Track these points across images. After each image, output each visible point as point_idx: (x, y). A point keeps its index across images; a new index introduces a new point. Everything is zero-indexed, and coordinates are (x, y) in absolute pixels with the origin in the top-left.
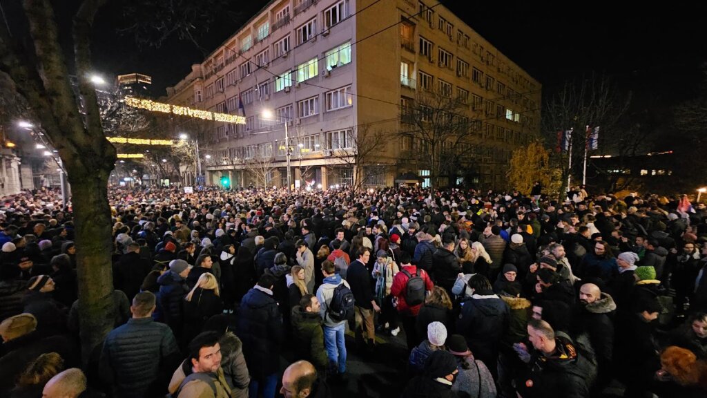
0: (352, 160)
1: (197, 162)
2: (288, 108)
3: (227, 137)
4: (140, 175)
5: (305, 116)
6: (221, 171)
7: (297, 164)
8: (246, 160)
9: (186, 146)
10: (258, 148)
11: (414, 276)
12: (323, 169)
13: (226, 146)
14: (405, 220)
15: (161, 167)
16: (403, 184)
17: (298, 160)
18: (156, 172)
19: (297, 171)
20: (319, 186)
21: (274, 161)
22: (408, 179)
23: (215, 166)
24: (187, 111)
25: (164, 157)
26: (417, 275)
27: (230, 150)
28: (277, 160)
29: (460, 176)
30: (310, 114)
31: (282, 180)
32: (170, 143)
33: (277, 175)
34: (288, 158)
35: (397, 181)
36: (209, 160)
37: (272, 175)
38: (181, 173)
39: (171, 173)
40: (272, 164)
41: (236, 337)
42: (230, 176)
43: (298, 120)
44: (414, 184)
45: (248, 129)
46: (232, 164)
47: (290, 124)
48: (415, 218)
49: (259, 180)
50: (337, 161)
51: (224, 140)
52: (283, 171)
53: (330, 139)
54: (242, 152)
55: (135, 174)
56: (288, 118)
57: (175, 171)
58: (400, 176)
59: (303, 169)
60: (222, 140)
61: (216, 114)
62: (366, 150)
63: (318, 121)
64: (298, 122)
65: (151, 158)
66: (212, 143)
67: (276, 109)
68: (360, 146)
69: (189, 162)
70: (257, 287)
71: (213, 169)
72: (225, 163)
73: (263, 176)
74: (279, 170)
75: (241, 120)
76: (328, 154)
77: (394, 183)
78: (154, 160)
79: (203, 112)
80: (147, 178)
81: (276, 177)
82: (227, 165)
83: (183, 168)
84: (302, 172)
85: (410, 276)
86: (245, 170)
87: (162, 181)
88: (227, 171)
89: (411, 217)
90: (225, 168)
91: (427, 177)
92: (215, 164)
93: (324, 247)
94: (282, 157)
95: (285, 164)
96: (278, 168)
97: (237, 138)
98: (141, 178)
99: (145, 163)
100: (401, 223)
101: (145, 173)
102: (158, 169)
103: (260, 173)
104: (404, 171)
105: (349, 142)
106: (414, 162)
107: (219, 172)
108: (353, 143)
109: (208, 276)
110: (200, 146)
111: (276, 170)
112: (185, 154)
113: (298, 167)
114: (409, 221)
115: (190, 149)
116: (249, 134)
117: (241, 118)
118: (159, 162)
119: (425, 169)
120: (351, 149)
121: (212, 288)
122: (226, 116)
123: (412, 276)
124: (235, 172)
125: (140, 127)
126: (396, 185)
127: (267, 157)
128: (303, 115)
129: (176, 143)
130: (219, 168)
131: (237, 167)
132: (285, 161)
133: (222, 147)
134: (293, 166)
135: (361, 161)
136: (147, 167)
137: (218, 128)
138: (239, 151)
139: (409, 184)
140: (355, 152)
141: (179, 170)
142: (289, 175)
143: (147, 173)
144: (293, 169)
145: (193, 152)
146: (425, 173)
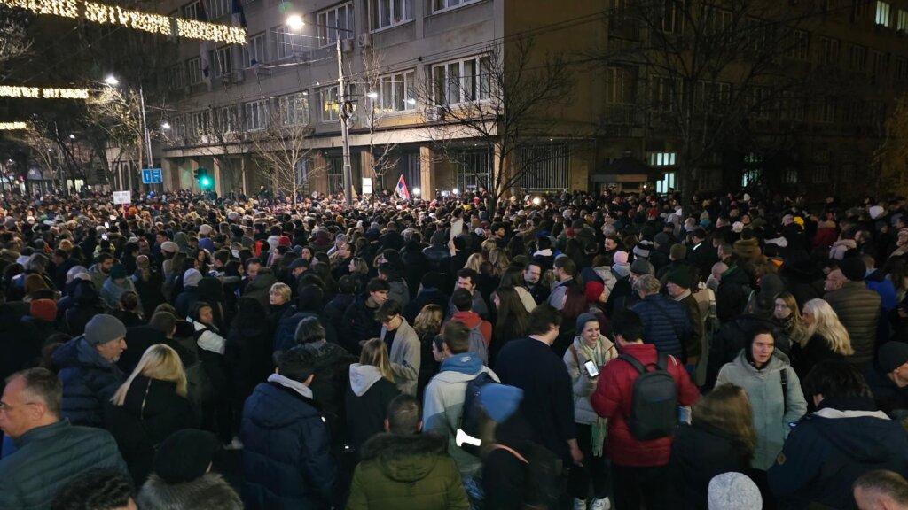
0: (491, 129)
1: (143, 137)
2: (342, 10)
3: (208, 81)
4: (20, 171)
5: (381, 29)
6: (196, 158)
7: (364, 140)
8: (249, 134)
9: (118, 101)
10: (277, 104)
11: (651, 369)
12: (424, 151)
13: (204, 102)
14: (621, 256)
15: (66, 150)
16: (612, 185)
17: (366, 131)
18: (55, 164)
19: (366, 157)
20: (416, 191)
21: (313, 135)
22: (621, 172)
23: (182, 148)
24: (116, 15)
25: (71, 129)
26: (658, 368)
27: (214, 109)
28: (319, 131)
29: (750, 167)
30: (393, 24)
31: (332, 179)
32: (81, 94)
33: (320, 167)
34: (344, 127)
35: (598, 178)
36: (169, 132)
37: (310, 166)
38: (110, 165)
39: (89, 165)
40: (307, 141)
41: (227, 487)
42: (217, 169)
43: (365, 36)
44: (636, 185)
45: (254, 62)
46: (221, 143)
47: (347, 48)
48: (645, 253)
49: (281, 177)
50: (457, 133)
51: (201, 89)
52: (334, 156)
53: (439, 83)
54: (242, 112)
55: (12, 169)
56: (342, 30)
57: (97, 159)
58: (604, 167)
59: (377, 150)
60: (199, 89)
61: (180, 23)
62: (524, 100)
63: (412, 37)
64: (366, 42)
65: (45, 131)
66: (174, 96)
67: (314, 14)
68: (510, 92)
69: (126, 137)
70: (274, 377)
71: (179, 153)
72: (204, 140)
73: (288, 167)
74: (324, 156)
75: (237, 36)
76: (435, 117)
77: (590, 183)
78: (51, 135)
79: (152, 18)
80: (38, 177)
81: (317, 168)
82: (208, 146)
83: (113, 154)
84: (376, 160)
85: (640, 368)
86: (248, 156)
87: (70, 182)
88: (209, 159)
89: (636, 250)
90: (205, 152)
91: (669, 169)
92: (182, 145)
93: (432, 309)
94: (332, 125)
95: (337, 142)
96: (323, 150)
97: (230, 82)
98: (25, 175)
99: (32, 142)
100: (612, 263)
101: (32, 167)
102: (60, 156)
103: (283, 159)
104: (614, 152)
105: (486, 83)
106: (637, 133)
107: (193, 162)
108: (495, 87)
109: (164, 352)
110: (148, 102)
111: (318, 156)
112: (117, 121)
113: (366, 148)
114: (630, 260)
115: (126, 109)
116: (255, 72)
117: (237, 30)
118: (61, 139)
119: (663, 151)
120: (489, 103)
121: (171, 378)
122: (202, 26)
123: (646, 371)
124: (227, 162)
125: (15, 50)
126: (594, 187)
127: (297, 126)
128: (377, 27)
129: (97, 95)
130: (190, 154)
131: (232, 150)
132: (339, 134)
133: (197, 105)
134: (355, 144)
135: (512, 127)
136: (35, 152)
137: (187, 61)
138: (234, 110)
139: (626, 185)
140: (498, 109)
141: (104, 157)
142: (346, 165)
143: (37, 166)
144: (356, 152)
145: (135, 116)
146: (664, 159)
